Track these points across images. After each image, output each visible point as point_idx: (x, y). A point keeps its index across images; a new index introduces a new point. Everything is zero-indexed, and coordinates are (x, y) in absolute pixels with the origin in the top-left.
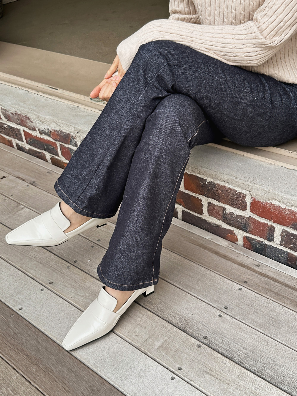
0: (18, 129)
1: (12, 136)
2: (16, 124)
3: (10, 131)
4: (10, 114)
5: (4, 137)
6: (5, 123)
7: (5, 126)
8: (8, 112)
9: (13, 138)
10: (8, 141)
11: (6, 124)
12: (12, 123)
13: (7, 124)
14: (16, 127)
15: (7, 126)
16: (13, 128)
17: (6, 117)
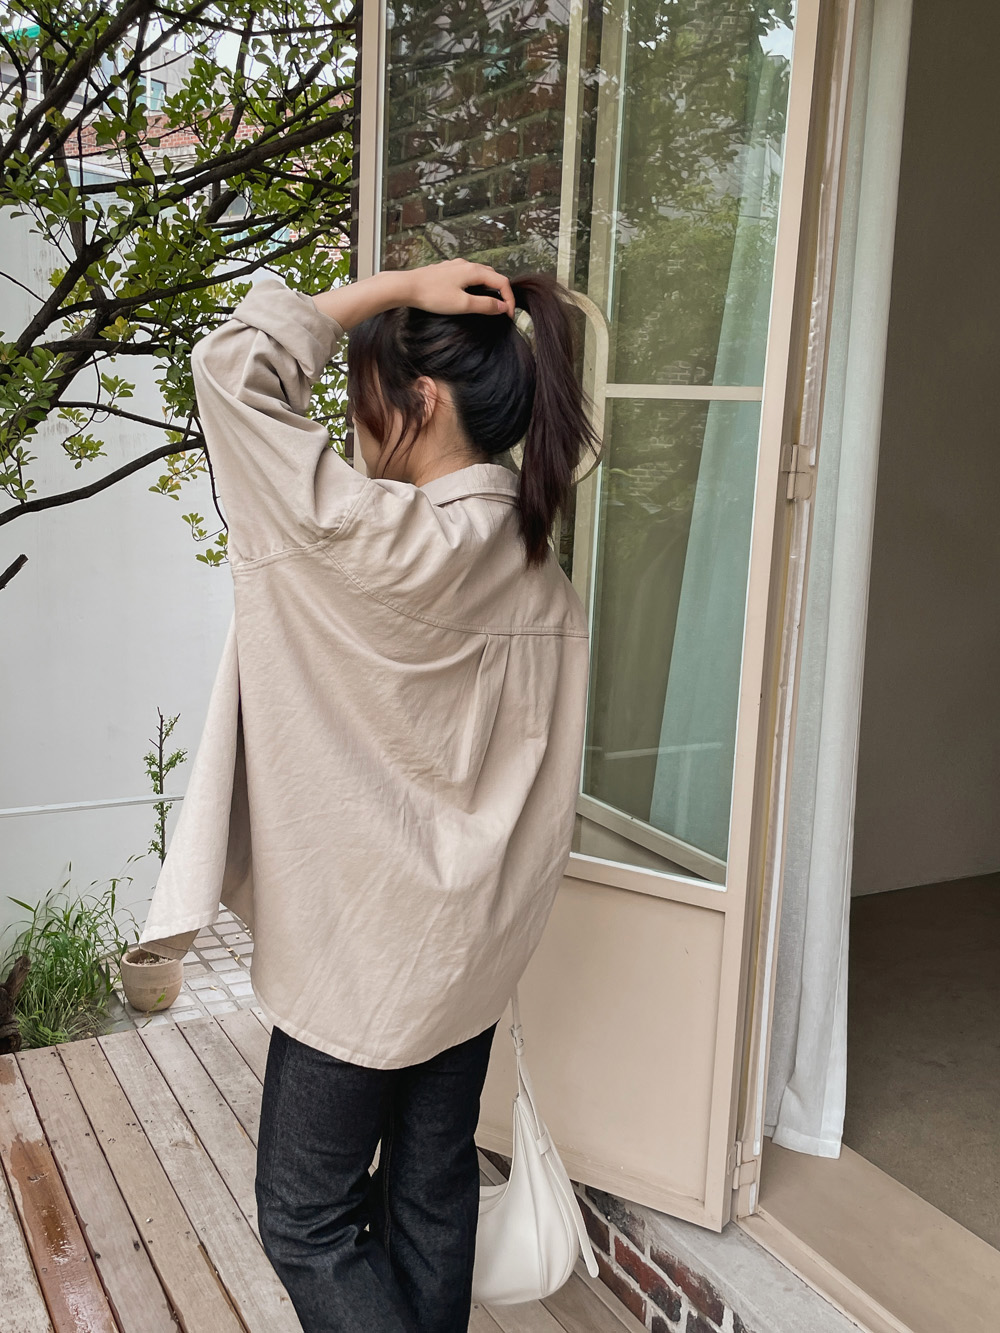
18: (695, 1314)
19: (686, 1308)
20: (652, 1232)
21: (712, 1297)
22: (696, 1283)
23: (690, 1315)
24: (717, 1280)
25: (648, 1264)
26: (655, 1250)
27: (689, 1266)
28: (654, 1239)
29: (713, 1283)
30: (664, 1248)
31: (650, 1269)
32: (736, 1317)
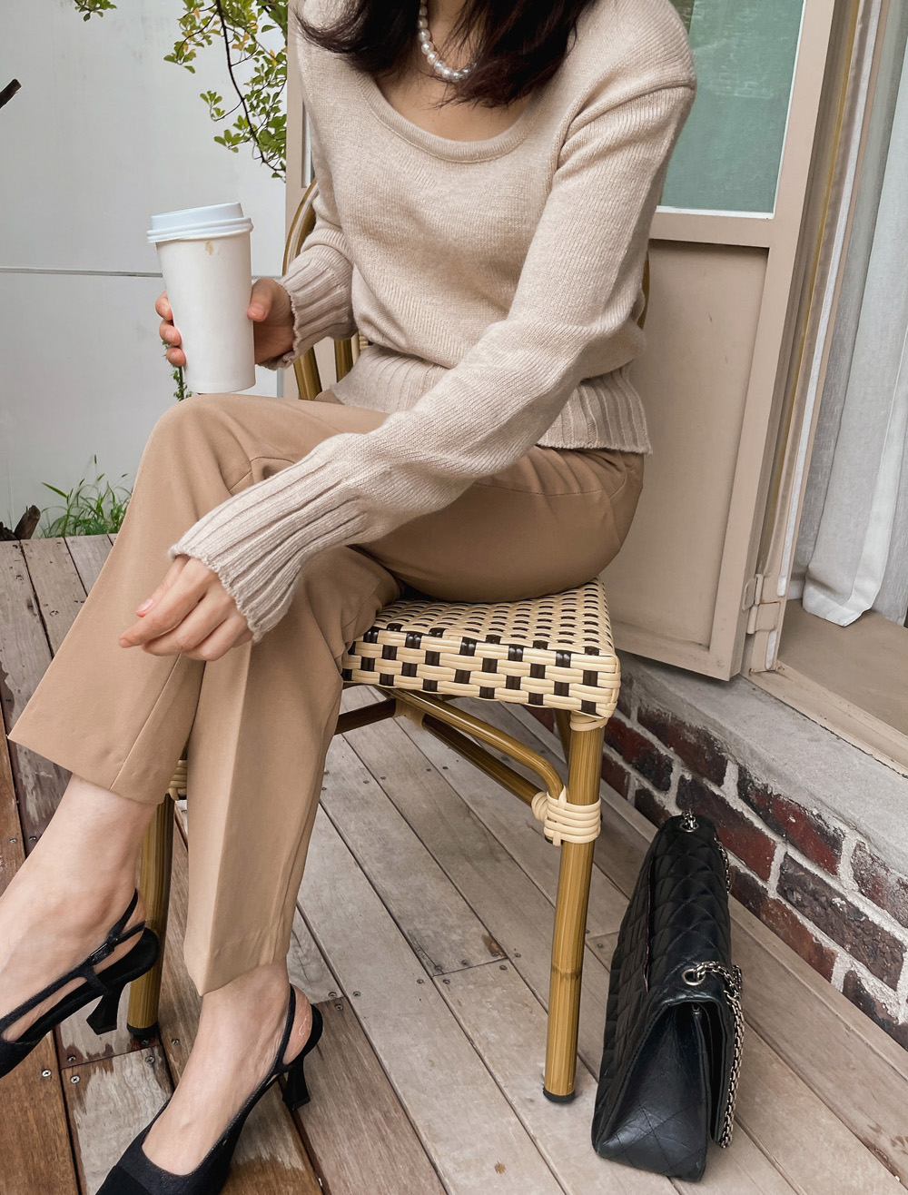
0: (895, 940)
1: (848, 947)
2: (893, 920)
3: (849, 926)
4: (892, 880)
5: (802, 926)
6: (841, 891)
7: (837, 900)
8: (888, 870)
9: (851, 952)
10: (819, 948)
11: (843, 898)
12: (879, 909)
13: (850, 899)
14: (887, 929)
15: (844, 902)
16: (876, 928)
17: (859, 879)
18: (688, 777)
19: (679, 772)
20: (642, 690)
21: (713, 753)
22: (692, 739)
23: (682, 779)
24: (721, 729)
25: (635, 729)
26: (644, 711)
27: (686, 720)
28: (643, 698)
29: (715, 734)
30: (655, 706)
31: (638, 734)
32: (742, 771)
